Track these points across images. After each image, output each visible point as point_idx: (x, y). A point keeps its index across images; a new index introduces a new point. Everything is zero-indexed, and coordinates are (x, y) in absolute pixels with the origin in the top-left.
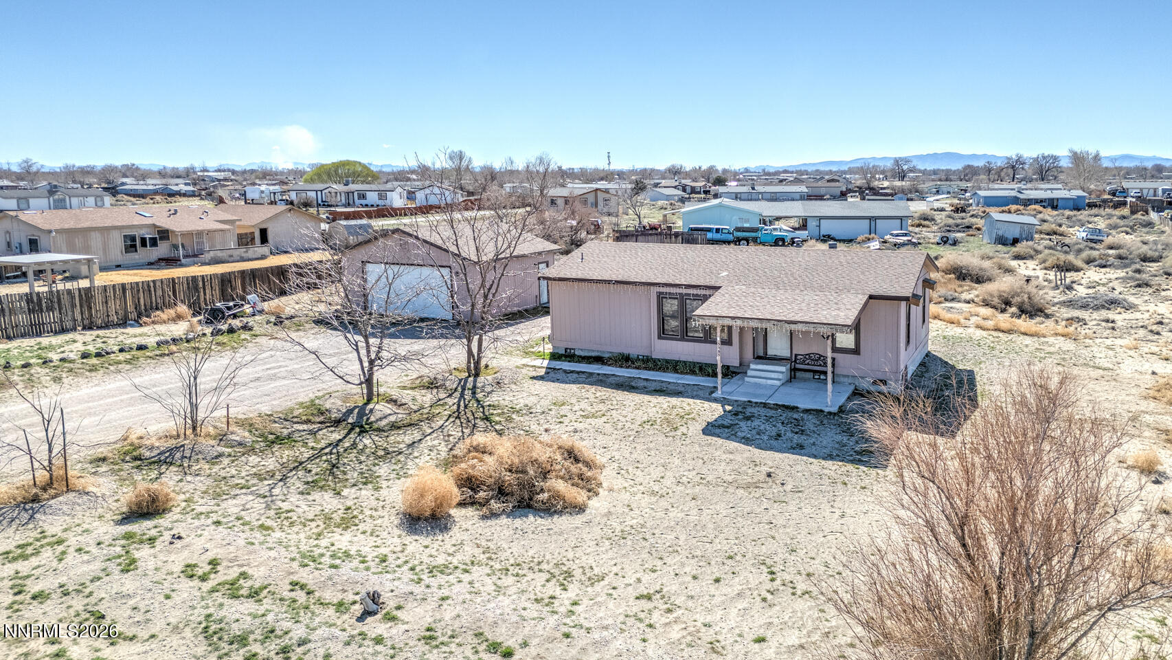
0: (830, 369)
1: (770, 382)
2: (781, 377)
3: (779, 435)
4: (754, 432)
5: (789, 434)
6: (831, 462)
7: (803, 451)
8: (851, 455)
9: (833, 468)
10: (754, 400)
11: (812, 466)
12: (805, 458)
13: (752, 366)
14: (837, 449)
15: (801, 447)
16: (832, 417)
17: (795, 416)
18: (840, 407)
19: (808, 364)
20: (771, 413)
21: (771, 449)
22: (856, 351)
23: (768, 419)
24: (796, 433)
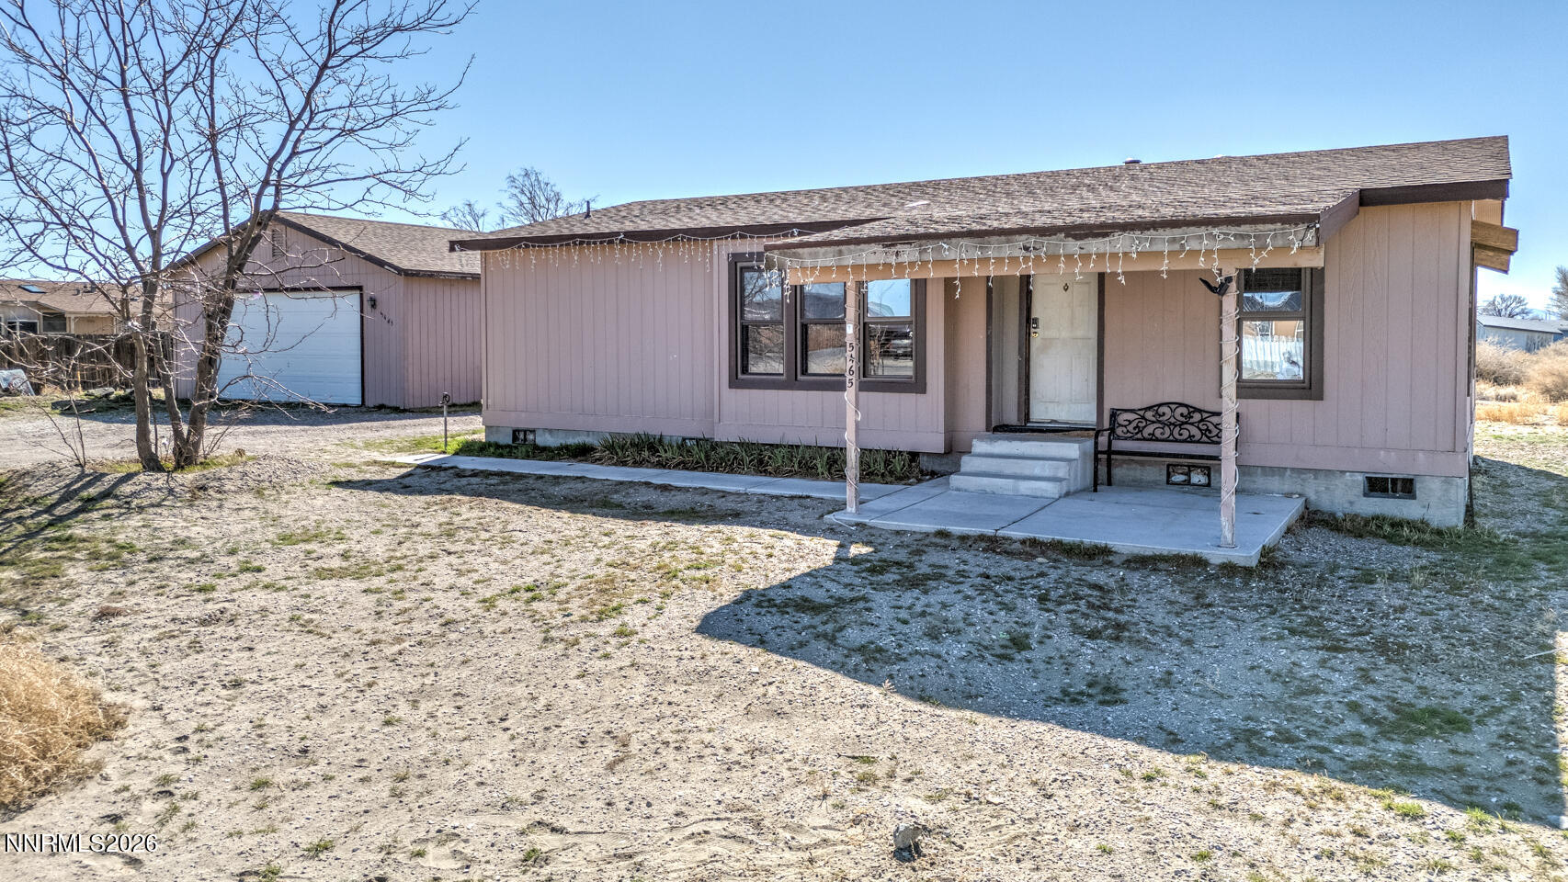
0: (1228, 451)
1: (1025, 487)
2: (1061, 474)
3: (1019, 643)
4: (917, 627)
5: (1064, 641)
6: (1253, 775)
7: (1113, 713)
8: (1357, 739)
9: (1274, 810)
10: (956, 529)
11: (1160, 795)
12: (1118, 747)
13: (979, 446)
14: (1276, 706)
15: (1110, 693)
16: (1238, 581)
17: (1098, 576)
18: (1266, 552)
19: (1153, 438)
20: (1007, 566)
21: (967, 698)
22: (1309, 387)
23: (987, 583)
24: (1093, 635)
